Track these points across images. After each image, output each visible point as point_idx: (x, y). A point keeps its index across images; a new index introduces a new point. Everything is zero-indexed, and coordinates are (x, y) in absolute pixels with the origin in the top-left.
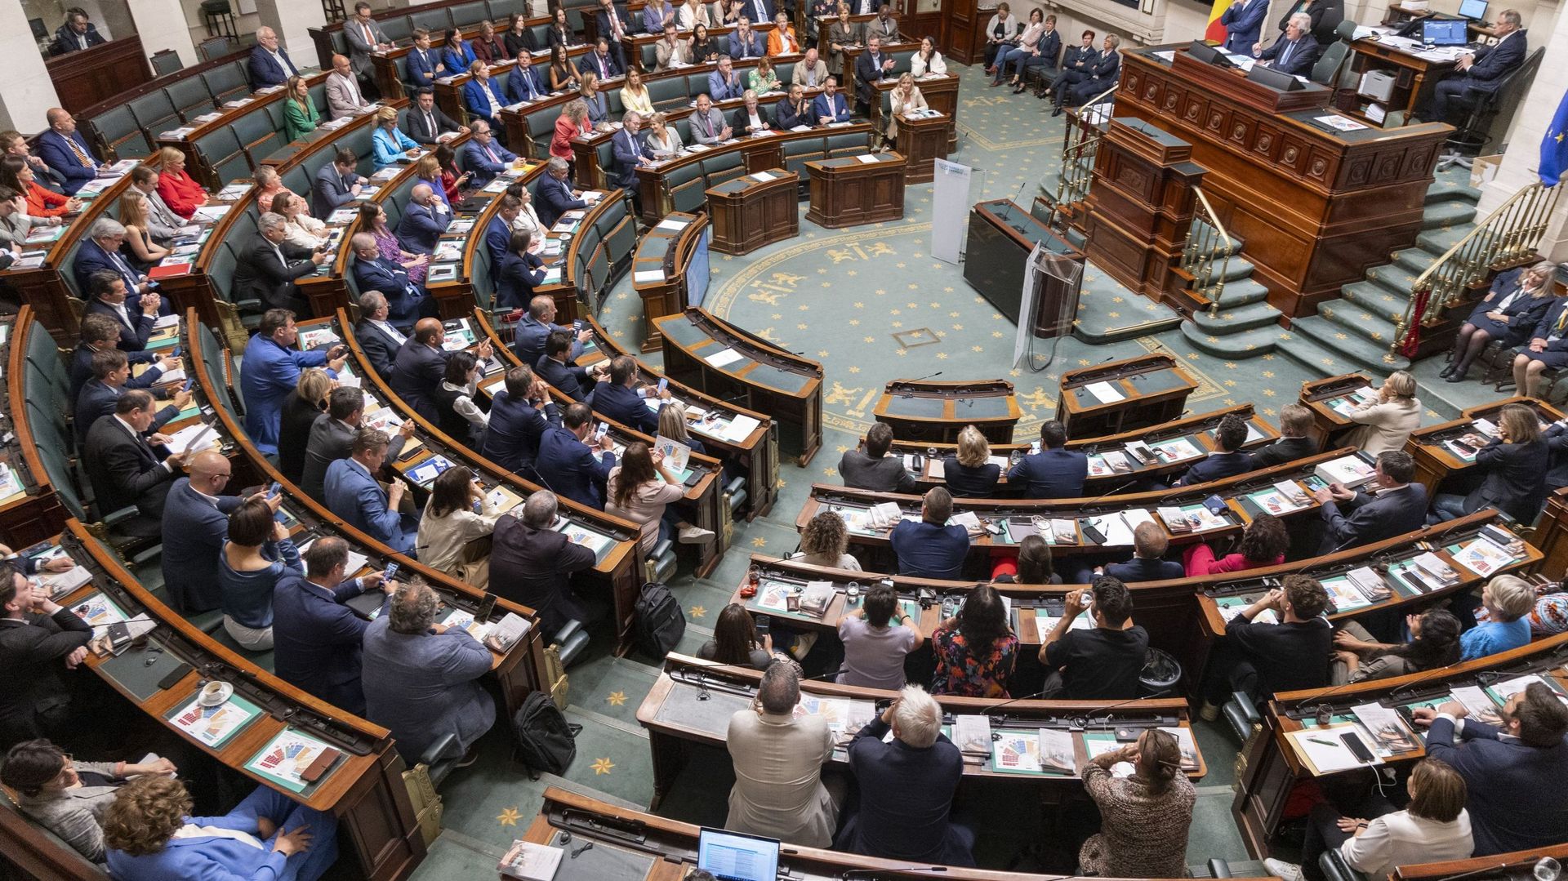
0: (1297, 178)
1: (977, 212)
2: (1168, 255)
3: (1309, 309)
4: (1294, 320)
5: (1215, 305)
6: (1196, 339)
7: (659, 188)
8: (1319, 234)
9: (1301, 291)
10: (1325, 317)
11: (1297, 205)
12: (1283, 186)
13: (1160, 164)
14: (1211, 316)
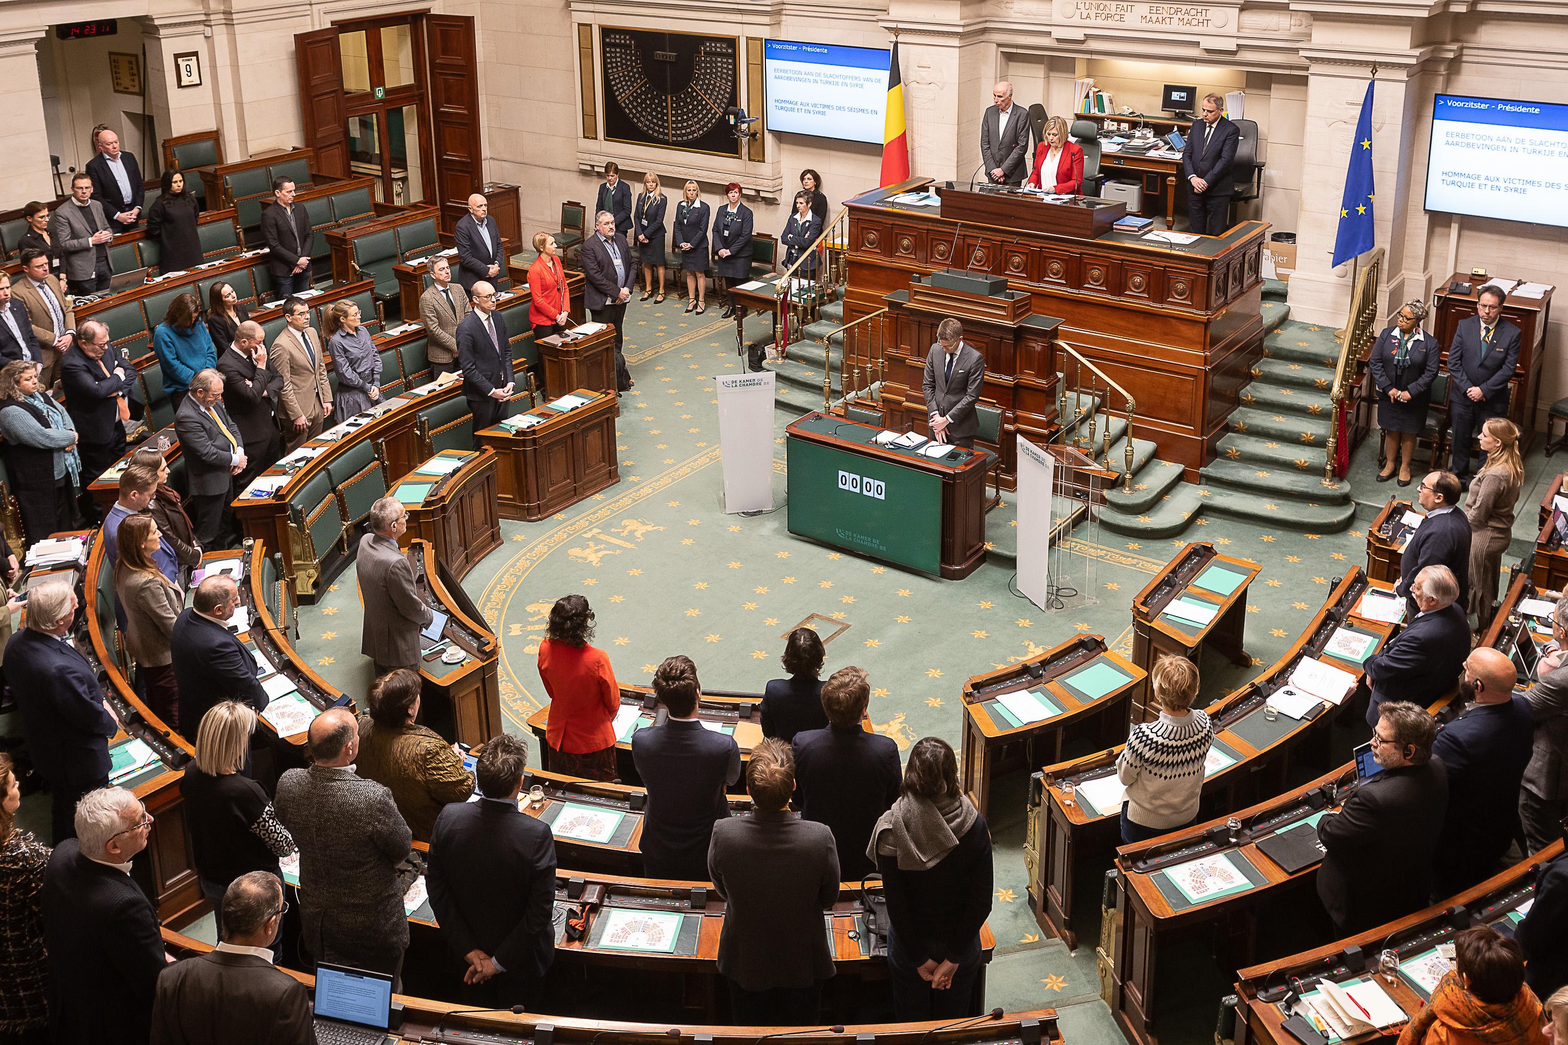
0: (1155, 306)
1: (791, 434)
2: (1045, 432)
3: (1211, 453)
4: (1202, 470)
5: (1128, 476)
6: (1111, 521)
7: (286, 525)
8: (1205, 364)
9: (1202, 435)
10: (1229, 459)
11: (1165, 337)
12: (1139, 320)
13: (1009, 323)
14: (1127, 491)
